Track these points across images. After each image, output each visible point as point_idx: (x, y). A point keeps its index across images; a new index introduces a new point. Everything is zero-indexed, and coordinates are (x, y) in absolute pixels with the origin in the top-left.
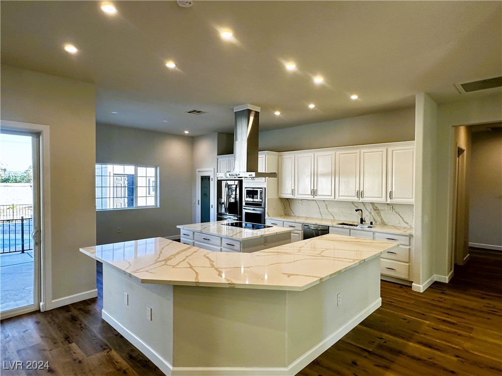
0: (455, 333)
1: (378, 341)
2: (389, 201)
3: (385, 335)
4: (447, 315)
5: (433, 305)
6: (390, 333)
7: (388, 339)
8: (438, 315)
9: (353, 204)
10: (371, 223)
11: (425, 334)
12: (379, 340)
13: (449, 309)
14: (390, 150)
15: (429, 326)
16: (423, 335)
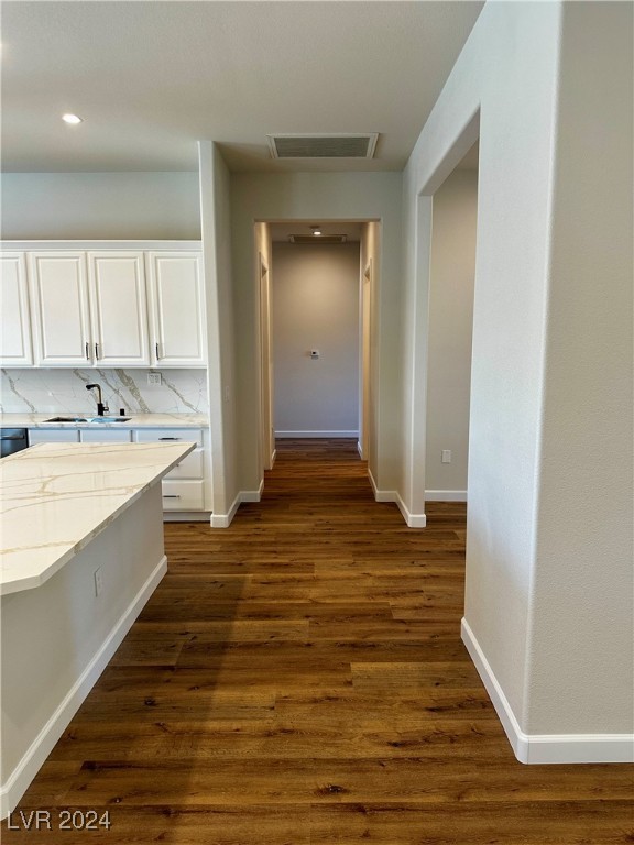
0: (293, 580)
1: (181, 641)
2: (155, 364)
3: (191, 626)
4: (274, 555)
5: (250, 544)
6: (198, 618)
7: (197, 630)
8: (262, 558)
9: (78, 374)
10: (122, 412)
11: (253, 598)
12: (183, 637)
13: (275, 543)
15: (254, 581)
16: (250, 601)
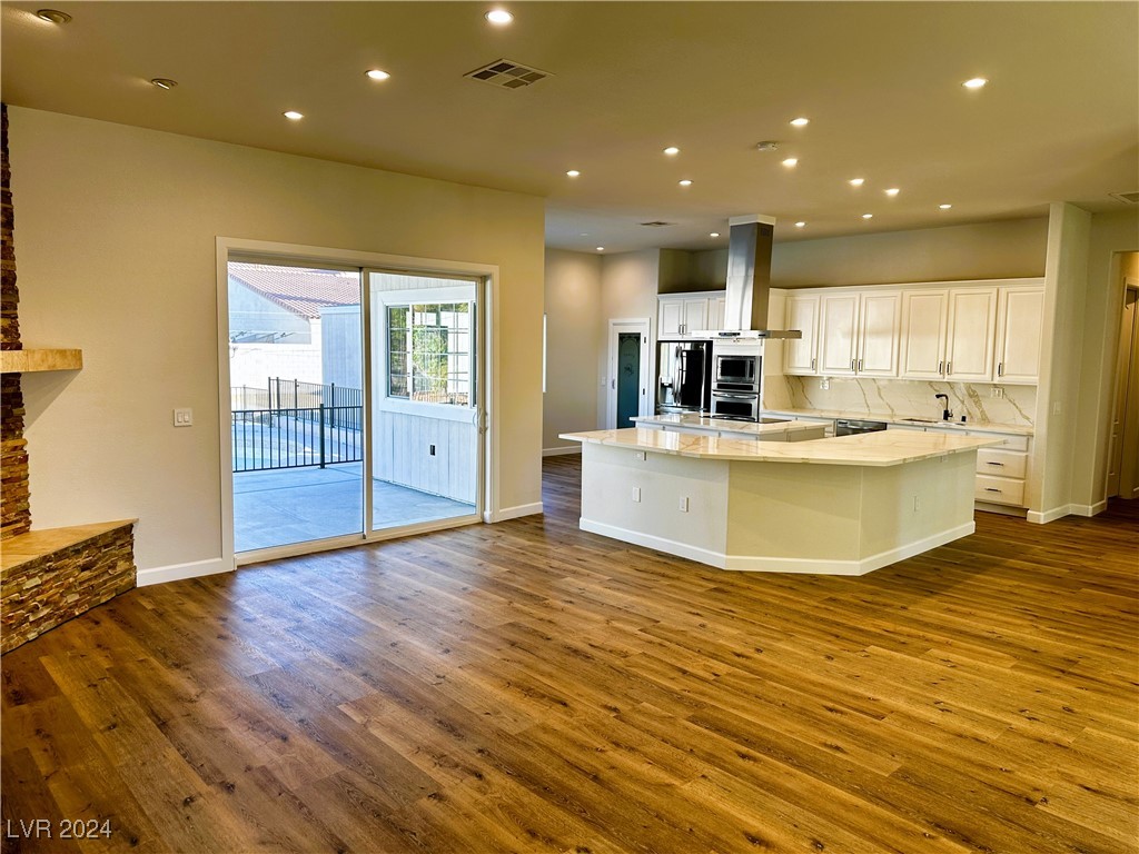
2: (997, 380)
9: (932, 385)
10: (964, 419)
14: (1003, 291)
